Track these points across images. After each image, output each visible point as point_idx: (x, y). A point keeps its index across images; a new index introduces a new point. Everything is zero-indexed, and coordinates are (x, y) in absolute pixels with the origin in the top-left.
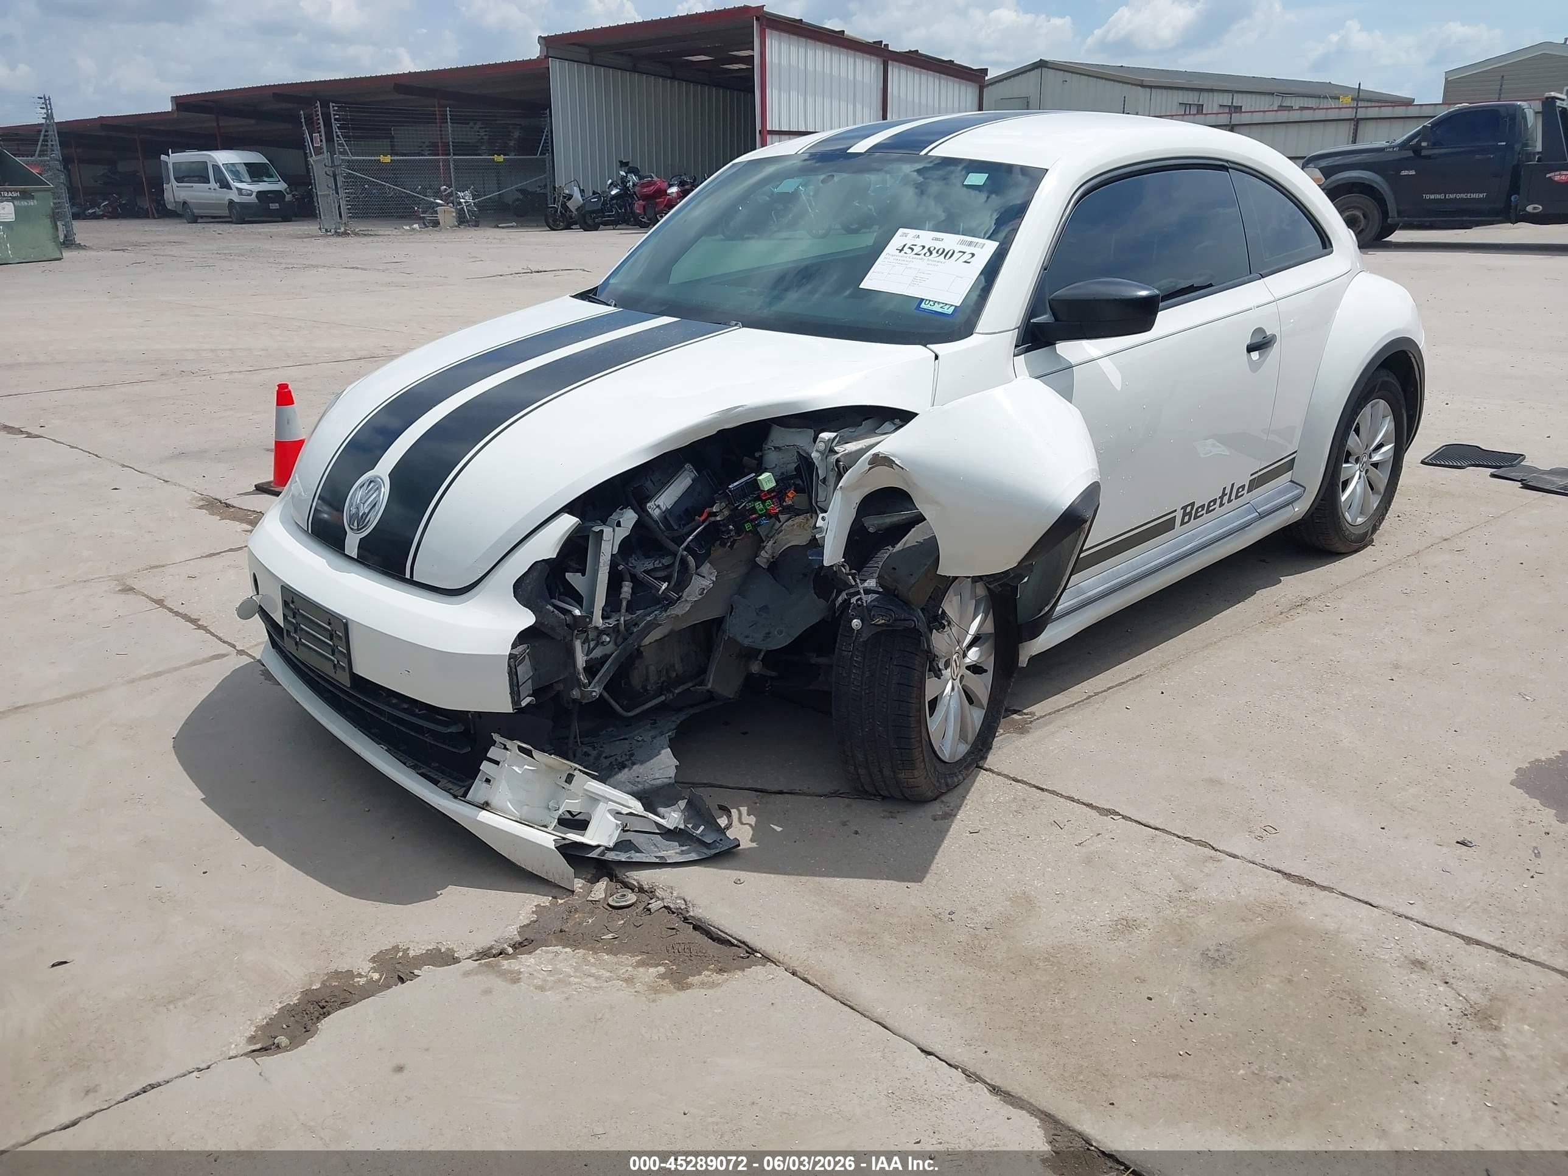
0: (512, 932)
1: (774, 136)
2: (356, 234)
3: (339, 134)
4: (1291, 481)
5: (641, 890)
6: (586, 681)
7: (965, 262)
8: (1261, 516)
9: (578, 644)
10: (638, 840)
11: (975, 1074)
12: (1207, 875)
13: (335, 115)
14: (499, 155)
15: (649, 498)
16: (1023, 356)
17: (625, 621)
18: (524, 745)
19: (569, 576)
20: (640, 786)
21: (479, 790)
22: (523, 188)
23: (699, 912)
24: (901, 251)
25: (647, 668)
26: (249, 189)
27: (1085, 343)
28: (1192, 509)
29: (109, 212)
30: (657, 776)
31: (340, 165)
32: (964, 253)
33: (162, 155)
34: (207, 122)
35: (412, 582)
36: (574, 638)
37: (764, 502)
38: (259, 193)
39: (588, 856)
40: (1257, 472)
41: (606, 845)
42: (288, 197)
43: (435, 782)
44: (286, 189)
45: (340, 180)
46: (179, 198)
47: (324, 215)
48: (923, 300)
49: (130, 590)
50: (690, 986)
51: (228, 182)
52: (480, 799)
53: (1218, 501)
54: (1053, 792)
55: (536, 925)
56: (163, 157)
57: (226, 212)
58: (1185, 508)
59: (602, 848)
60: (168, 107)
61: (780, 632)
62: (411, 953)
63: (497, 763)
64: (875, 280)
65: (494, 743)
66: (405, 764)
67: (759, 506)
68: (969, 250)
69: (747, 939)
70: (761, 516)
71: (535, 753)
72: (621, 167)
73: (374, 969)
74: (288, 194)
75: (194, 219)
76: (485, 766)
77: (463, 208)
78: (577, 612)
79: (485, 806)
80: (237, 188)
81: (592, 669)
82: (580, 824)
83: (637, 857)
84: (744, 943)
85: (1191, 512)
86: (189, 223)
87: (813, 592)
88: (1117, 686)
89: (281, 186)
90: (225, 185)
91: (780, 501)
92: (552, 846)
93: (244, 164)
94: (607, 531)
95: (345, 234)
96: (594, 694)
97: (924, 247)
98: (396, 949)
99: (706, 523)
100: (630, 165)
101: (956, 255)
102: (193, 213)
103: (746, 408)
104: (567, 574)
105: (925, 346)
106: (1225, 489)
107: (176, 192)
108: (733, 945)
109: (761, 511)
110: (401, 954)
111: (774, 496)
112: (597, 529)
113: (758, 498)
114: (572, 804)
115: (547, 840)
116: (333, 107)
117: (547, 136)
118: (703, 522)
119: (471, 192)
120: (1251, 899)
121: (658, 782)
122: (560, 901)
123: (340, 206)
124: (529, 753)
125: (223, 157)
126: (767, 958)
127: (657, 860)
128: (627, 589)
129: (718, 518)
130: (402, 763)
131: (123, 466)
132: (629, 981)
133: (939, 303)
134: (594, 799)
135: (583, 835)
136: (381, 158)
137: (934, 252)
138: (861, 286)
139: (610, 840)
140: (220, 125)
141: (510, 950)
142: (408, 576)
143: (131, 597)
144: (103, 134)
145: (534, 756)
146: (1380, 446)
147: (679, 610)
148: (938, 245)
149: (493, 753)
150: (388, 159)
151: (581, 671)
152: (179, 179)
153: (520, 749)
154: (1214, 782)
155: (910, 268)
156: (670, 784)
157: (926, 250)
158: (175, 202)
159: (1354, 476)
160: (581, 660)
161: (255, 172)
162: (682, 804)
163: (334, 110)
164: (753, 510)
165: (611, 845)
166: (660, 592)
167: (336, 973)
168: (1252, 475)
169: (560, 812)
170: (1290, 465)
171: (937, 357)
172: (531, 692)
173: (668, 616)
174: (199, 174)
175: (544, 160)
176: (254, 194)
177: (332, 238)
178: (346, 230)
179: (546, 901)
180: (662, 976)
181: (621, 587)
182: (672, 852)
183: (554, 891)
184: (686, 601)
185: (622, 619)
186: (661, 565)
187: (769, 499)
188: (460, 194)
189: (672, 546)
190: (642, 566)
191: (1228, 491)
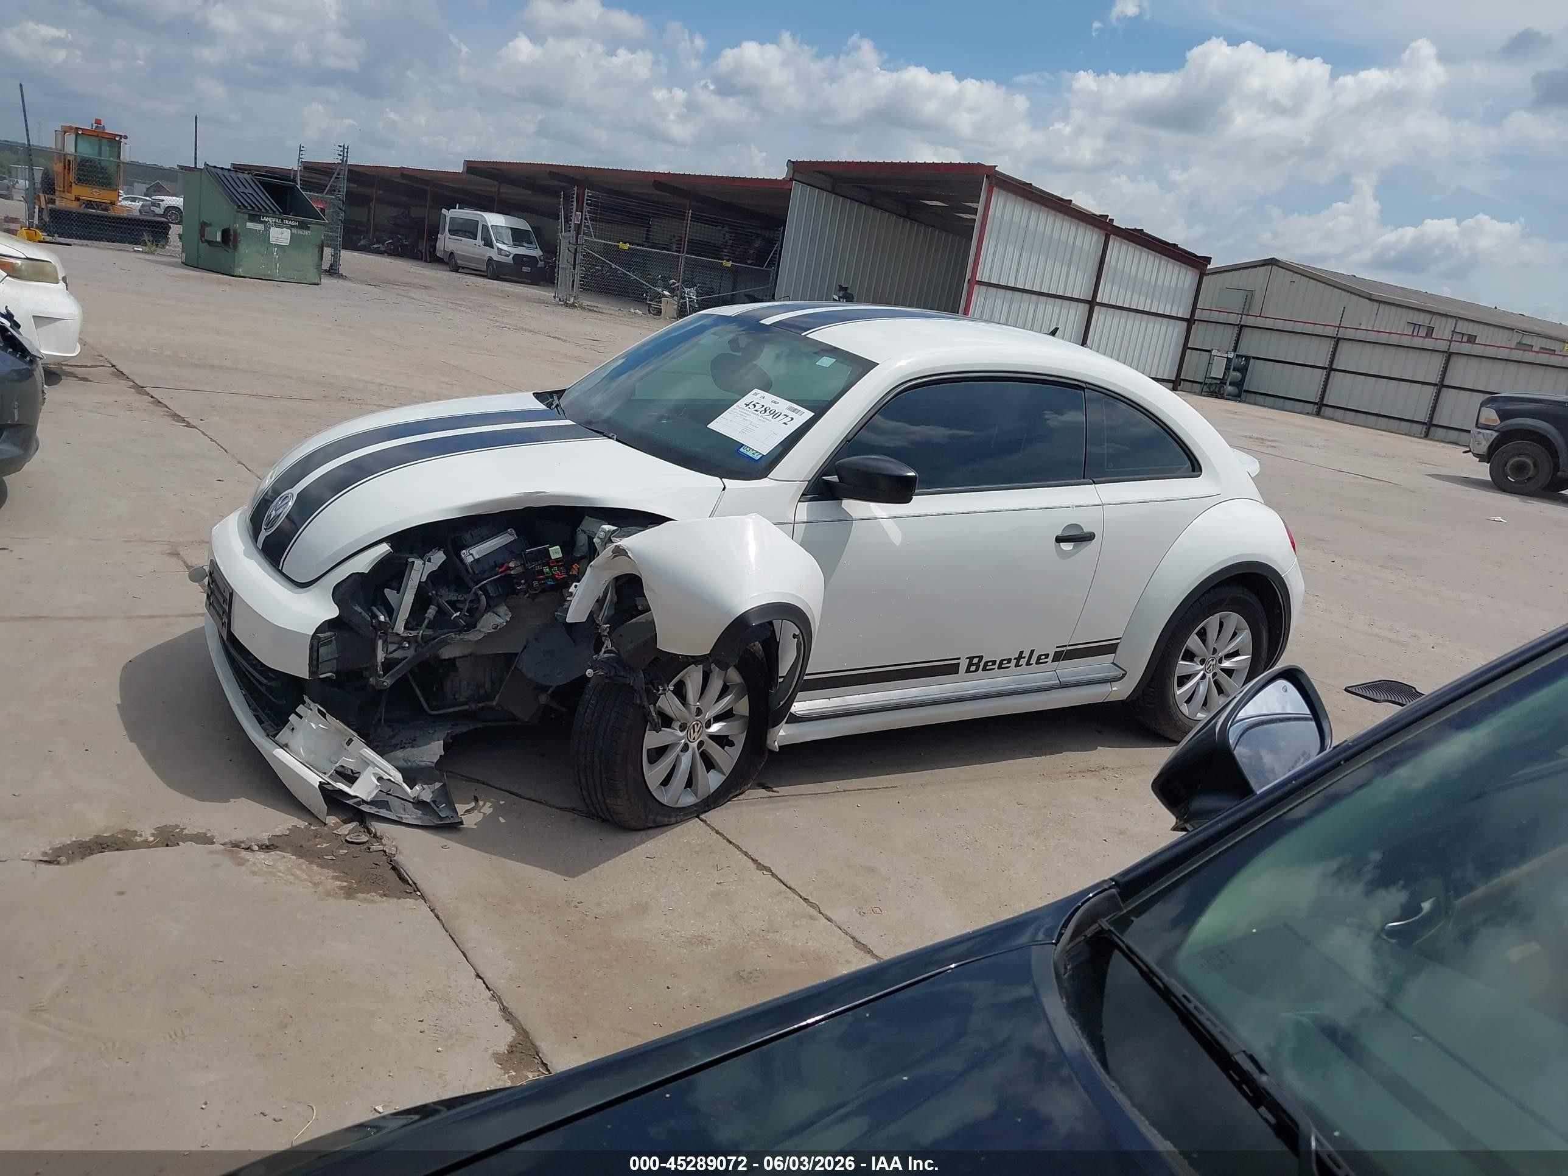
0: (265, 837)
1: (982, 287)
2: (583, 308)
3: (588, 217)
4: (1113, 663)
5: (375, 836)
6: (382, 673)
7: (785, 423)
8: (1062, 686)
9: (380, 643)
10: (394, 802)
11: (499, 997)
12: (796, 926)
13: (588, 200)
14: (728, 261)
15: (465, 547)
16: (807, 503)
17: (422, 635)
18: (322, 709)
19: (386, 591)
20: (409, 764)
21: (284, 735)
22: (751, 293)
23: (400, 859)
24: (747, 405)
25: (460, 681)
26: (505, 249)
27: (872, 505)
28: (980, 661)
29: (390, 250)
30: (424, 759)
31: (582, 245)
32: (787, 416)
33: (443, 209)
34: (490, 186)
35: (281, 572)
36: (378, 637)
37: (551, 568)
38: (516, 255)
39: (347, 802)
40: (1065, 646)
41: (364, 798)
42: (541, 264)
43: (261, 722)
44: (540, 256)
45: (579, 257)
46: (448, 248)
47: (561, 285)
48: (743, 445)
49: (177, 555)
50: (354, 898)
51: (491, 242)
52: (283, 742)
53: (1014, 662)
54: (737, 847)
55: (286, 838)
56: (444, 211)
57: (484, 268)
58: (971, 659)
59: (358, 799)
60: (459, 169)
61: (559, 674)
62: (186, 832)
63: (301, 717)
64: (721, 425)
65: (304, 703)
66: (250, 706)
67: (546, 569)
68: (791, 414)
69: (418, 883)
70: (547, 578)
71: (328, 716)
72: (840, 291)
73: (153, 835)
74: (541, 261)
75: (456, 269)
76: (293, 718)
77: (685, 302)
78: (382, 618)
79: (284, 746)
80: (498, 248)
81: (388, 665)
82: (351, 778)
83: (383, 813)
84: (415, 883)
85: (976, 664)
86: (452, 271)
87: (593, 648)
88: (868, 789)
89: (537, 253)
90: (488, 243)
91: (567, 570)
92: (317, 785)
93: (511, 228)
94: (418, 563)
95: (573, 306)
96: (385, 684)
97: (763, 406)
98: (177, 826)
99: (503, 574)
100: (849, 291)
101: (782, 417)
102: (456, 263)
103: (547, 494)
104: (386, 590)
105: (721, 479)
106: (1022, 652)
107: (447, 242)
108: (409, 884)
109: (547, 573)
110: (178, 830)
111: (561, 566)
112: (410, 560)
113: (548, 564)
114: (349, 762)
115: (315, 779)
116: (588, 192)
117: (776, 251)
118: (501, 572)
119: (697, 290)
120: (812, 949)
121: (423, 764)
122: (312, 828)
123: (573, 281)
124: (324, 716)
125: (494, 220)
126: (422, 897)
127: (396, 819)
128: (431, 612)
129: (512, 572)
130: (248, 704)
131: (239, 463)
132: (316, 885)
133: (753, 450)
134: (367, 763)
135: (350, 787)
136: (621, 245)
137: (768, 412)
138: (708, 426)
139: (368, 797)
140: (501, 190)
141: (256, 848)
142: (280, 568)
143: (174, 560)
144: (401, 181)
145: (327, 717)
146: (1236, 654)
147: (473, 636)
148: (773, 407)
149: (300, 709)
150: (626, 246)
151: (380, 664)
152: (452, 232)
153: (319, 710)
154: (871, 870)
155: (746, 420)
156: (430, 767)
157: (763, 409)
158: (444, 251)
159: (1198, 674)
160: (381, 656)
161: (518, 237)
162: (438, 785)
163: (588, 196)
164: (541, 572)
165: (369, 799)
166: (452, 618)
167: (126, 830)
168: (1057, 647)
169: (337, 765)
170: (1110, 648)
171: (724, 489)
172: (335, 670)
173: (461, 639)
174: (468, 230)
175: (768, 273)
176: (511, 256)
177: (560, 307)
178: (574, 302)
179: (302, 824)
180: (341, 888)
181: (428, 609)
182: (412, 816)
183: (312, 820)
184: (480, 631)
185: (421, 632)
186: (463, 599)
187: (556, 566)
188: (687, 290)
189: (471, 584)
190: (448, 595)
191: (1026, 654)
